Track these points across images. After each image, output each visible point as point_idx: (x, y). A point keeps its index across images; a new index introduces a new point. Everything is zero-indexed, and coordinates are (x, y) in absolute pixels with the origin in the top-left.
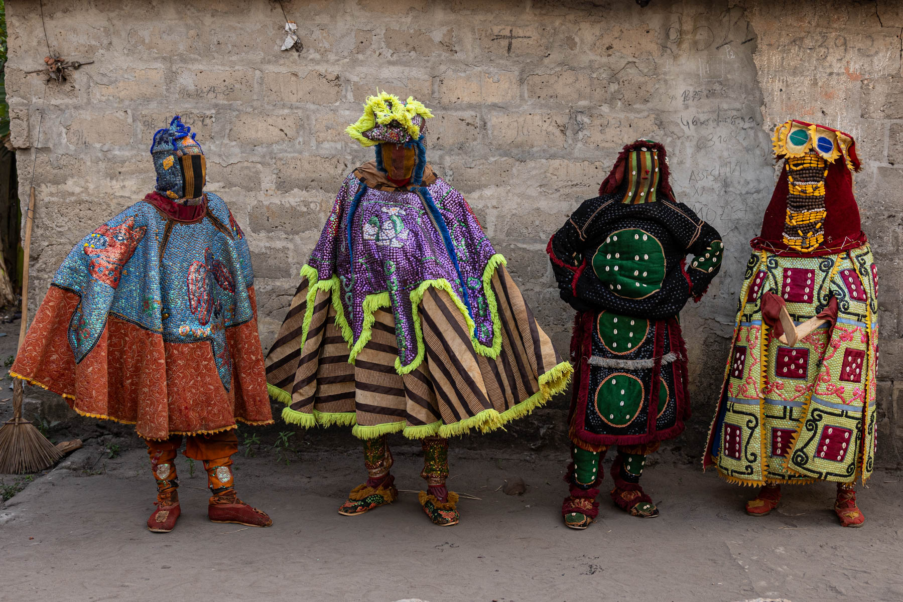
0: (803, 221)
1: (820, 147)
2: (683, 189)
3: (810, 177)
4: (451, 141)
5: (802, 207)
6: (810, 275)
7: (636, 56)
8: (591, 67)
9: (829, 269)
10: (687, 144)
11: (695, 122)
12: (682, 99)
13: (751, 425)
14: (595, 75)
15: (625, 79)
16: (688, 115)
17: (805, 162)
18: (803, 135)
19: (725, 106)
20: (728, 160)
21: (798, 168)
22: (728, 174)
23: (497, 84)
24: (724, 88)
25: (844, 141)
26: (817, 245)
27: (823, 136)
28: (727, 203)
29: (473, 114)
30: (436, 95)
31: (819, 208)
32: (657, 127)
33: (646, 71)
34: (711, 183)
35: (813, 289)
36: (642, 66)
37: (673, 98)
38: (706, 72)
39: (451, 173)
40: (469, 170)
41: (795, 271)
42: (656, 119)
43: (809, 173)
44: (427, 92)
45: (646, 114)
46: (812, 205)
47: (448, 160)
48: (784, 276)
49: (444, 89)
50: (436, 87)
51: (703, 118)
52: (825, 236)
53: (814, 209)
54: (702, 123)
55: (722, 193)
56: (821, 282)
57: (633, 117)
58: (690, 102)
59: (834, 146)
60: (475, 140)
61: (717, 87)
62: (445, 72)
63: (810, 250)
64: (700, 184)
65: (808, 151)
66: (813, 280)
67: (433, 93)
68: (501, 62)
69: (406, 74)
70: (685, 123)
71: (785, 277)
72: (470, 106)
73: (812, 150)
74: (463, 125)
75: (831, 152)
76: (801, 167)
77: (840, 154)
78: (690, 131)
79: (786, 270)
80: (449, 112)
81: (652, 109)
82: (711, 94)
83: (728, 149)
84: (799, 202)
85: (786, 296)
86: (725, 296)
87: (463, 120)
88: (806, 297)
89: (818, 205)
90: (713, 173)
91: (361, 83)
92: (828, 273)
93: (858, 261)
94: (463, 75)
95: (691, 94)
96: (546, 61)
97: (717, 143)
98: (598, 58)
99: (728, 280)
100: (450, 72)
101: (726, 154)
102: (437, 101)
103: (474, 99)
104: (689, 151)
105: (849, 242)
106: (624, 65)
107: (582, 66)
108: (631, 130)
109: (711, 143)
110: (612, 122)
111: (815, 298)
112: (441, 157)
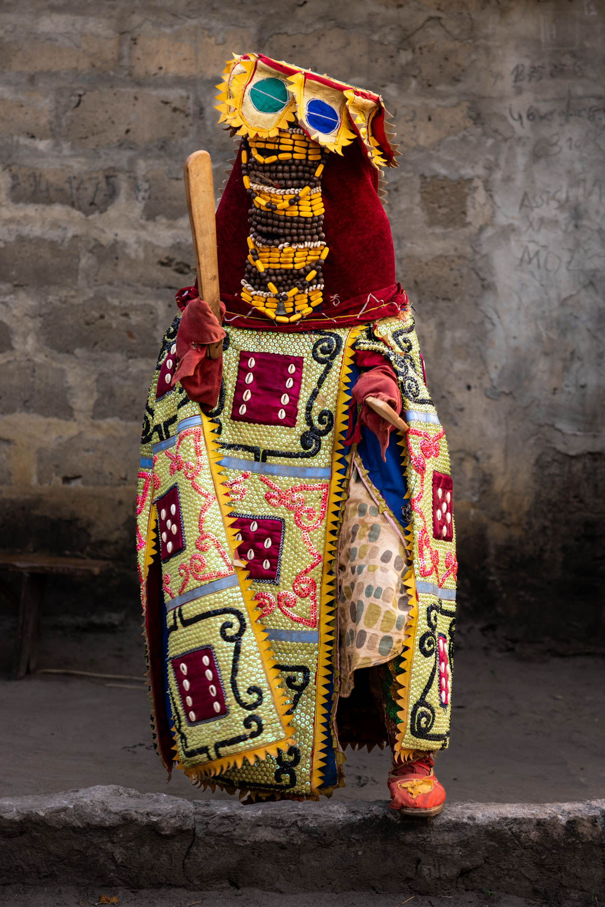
0: (280, 263)
1: (311, 119)
2: (511, 221)
3: (291, 179)
4: (147, 136)
5: (278, 236)
6: (292, 369)
7: (442, 7)
8: (370, 24)
9: (333, 357)
10: (519, 150)
11: (533, 115)
12: (513, 78)
13: (231, 632)
14: (376, 37)
15: (423, 44)
16: (520, 104)
17: (282, 148)
18: (278, 90)
19: (579, 91)
20: (582, 177)
21: (268, 160)
22: (581, 199)
23: (221, 48)
24: (579, 63)
25: (362, 109)
26: (310, 310)
27: (318, 97)
28: (578, 244)
29: (183, 93)
30: (125, 62)
31: (312, 240)
32: (472, 122)
33: (456, 32)
34: (554, 212)
35: (298, 398)
36: (451, 25)
37: (498, 76)
38: (552, 36)
39: (146, 186)
40: (175, 183)
41: (262, 358)
42: (470, 108)
43: (290, 171)
44: (110, 56)
45: (454, 100)
46: (298, 235)
47: (142, 166)
48: (239, 367)
49: (138, 53)
50: (125, 49)
51: (544, 108)
52: (326, 293)
53: (302, 242)
54: (542, 118)
55: (571, 227)
56: (314, 385)
57: (433, 106)
58: (525, 84)
59: (341, 120)
60: (185, 134)
61: (568, 60)
62: (140, 26)
63: (293, 318)
64: (536, 214)
65: (285, 126)
66: (297, 378)
67: (120, 58)
68: (229, 11)
69: (78, 26)
70: (516, 116)
71: (243, 370)
72: (179, 81)
73: (294, 124)
74: (167, 112)
75: (334, 132)
76: (274, 158)
77: (353, 136)
78: (523, 129)
79: (244, 356)
80: (146, 90)
81: (464, 94)
82: (558, 71)
83: (581, 159)
84: (273, 226)
85: (243, 410)
86: (572, 389)
87: (166, 103)
88: (282, 414)
89: (312, 235)
90: (558, 195)
91: (7, 39)
92: (329, 367)
93: (398, 343)
94: (168, 31)
95: (527, 71)
96: (301, 12)
97: (566, 150)
98: (382, 10)
99: (576, 365)
100: (148, 27)
101: (578, 167)
102: (126, 72)
103: (185, 70)
104: (521, 161)
105: (376, 304)
106: (421, 22)
107: (357, 22)
108: (430, 126)
109: (556, 149)
110: (403, 111)
111: (301, 417)
112: (132, 161)
